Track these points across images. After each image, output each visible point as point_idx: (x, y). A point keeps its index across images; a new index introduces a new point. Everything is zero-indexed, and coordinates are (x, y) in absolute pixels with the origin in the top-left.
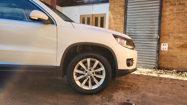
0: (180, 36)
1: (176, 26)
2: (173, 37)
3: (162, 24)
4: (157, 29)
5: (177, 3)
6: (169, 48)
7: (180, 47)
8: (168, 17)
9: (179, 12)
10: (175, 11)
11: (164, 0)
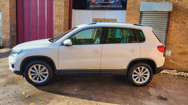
0: (180, 46)
1: (178, 38)
2: (175, 46)
3: (168, 36)
4: (164, 40)
5: (180, 21)
6: (171, 54)
7: (180, 53)
8: (173, 31)
9: (181, 28)
10: (178, 27)
11: (171, 18)
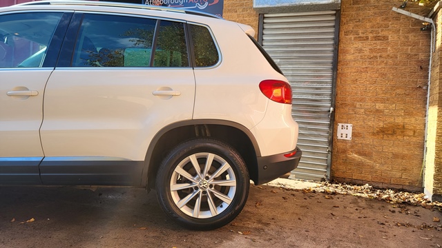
0: (377, 107)
1: (369, 86)
2: (363, 110)
3: (339, 80)
4: (329, 92)
5: (370, 36)
6: (354, 135)
7: (378, 132)
8: (352, 64)
9: (375, 54)
10: (367, 53)
11: (344, 28)
